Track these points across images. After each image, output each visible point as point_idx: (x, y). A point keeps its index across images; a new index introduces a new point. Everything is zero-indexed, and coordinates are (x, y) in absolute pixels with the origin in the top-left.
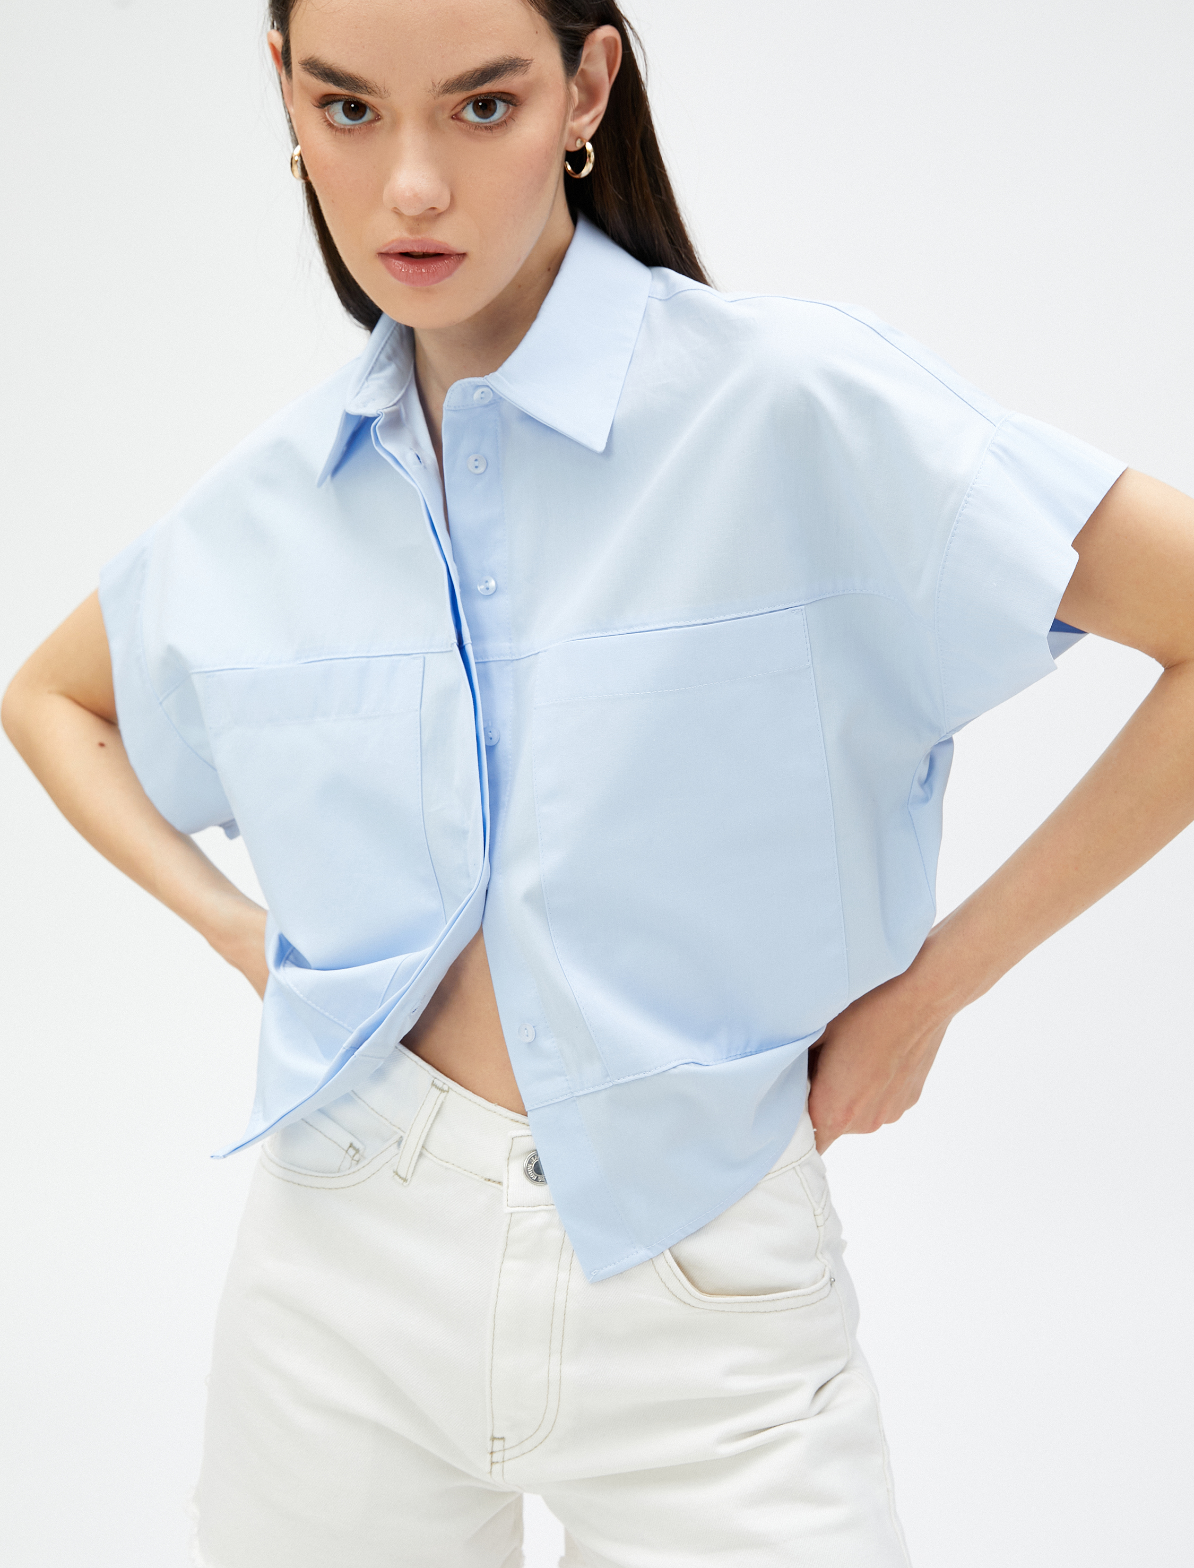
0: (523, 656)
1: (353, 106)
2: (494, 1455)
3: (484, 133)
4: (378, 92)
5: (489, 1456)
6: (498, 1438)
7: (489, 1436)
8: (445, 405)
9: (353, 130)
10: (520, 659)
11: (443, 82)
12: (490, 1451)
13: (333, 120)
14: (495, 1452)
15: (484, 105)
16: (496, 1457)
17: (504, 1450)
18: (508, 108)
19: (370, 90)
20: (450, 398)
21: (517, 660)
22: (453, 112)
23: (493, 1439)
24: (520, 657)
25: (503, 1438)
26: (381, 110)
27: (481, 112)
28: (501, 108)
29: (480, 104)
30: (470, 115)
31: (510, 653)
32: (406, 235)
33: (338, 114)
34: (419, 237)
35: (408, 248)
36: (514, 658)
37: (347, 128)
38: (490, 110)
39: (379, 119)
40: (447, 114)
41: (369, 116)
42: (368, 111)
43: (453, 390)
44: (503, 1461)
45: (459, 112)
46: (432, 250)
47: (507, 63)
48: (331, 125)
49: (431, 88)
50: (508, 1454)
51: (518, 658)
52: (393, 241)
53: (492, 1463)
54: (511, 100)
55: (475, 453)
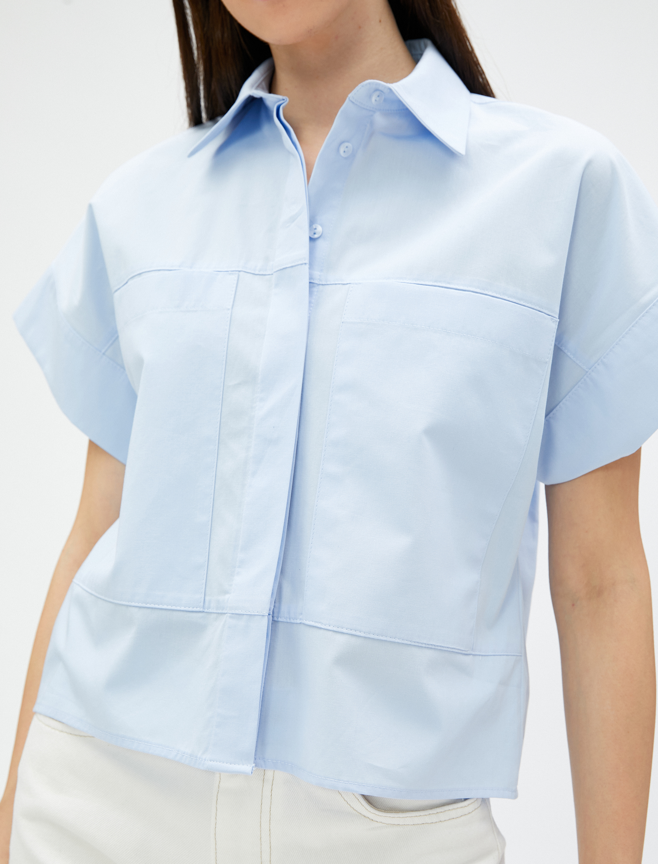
0: (328, 283)
8: (350, 95)
10: (325, 285)
20: (358, 91)
21: (323, 285)
24: (326, 283)
31: (319, 279)
36: (321, 283)
43: (363, 86)
51: (323, 284)
55: (348, 142)
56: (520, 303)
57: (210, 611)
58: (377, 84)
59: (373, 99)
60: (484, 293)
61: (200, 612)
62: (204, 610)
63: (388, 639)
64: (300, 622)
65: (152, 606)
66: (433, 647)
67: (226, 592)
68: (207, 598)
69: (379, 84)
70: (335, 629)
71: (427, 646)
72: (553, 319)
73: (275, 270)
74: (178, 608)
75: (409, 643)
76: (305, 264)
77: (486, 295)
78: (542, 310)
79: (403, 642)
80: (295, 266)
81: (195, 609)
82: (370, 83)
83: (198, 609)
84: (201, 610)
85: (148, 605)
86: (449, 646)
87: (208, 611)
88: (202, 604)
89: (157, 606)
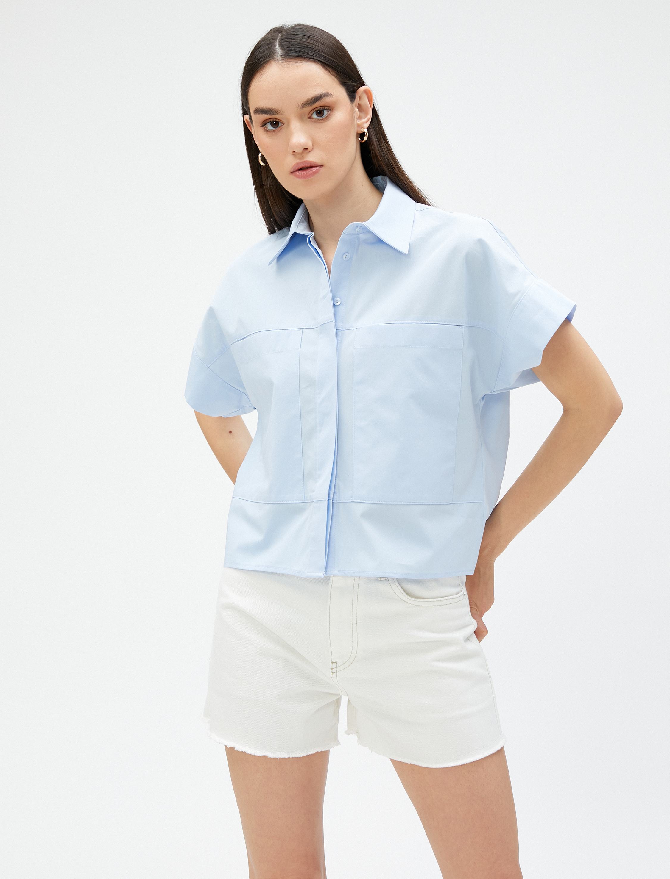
0: (345, 329)
1: (274, 123)
2: (333, 670)
3: (320, 121)
4: (280, 112)
5: (331, 670)
6: (334, 662)
7: (330, 662)
8: (344, 232)
9: (275, 130)
11: (301, 104)
12: (331, 668)
13: (268, 129)
14: (333, 669)
15: (320, 112)
16: (334, 671)
17: (337, 667)
18: (328, 112)
19: (277, 112)
20: (347, 229)
22: (309, 116)
23: (332, 663)
25: (336, 662)
26: (283, 121)
27: (319, 115)
28: (326, 112)
29: (319, 112)
30: (315, 116)
31: (340, 328)
32: (298, 161)
33: (269, 127)
34: (303, 161)
35: (301, 166)
36: (341, 330)
37: (273, 130)
38: (322, 114)
39: (283, 125)
40: (307, 117)
41: (280, 124)
42: (279, 123)
43: (349, 227)
44: (337, 672)
45: (311, 116)
46: (309, 165)
47: (324, 94)
48: (267, 131)
49: (298, 106)
50: (339, 669)
51: (343, 330)
52: (294, 165)
53: (332, 673)
54: (330, 108)
55: (347, 253)
56: (440, 323)
57: (307, 501)
58: (357, 224)
59: (356, 230)
60: (421, 322)
61: (303, 502)
62: (305, 502)
63: (399, 503)
64: (352, 501)
65: (280, 502)
66: (423, 504)
67: (314, 491)
68: (305, 495)
69: (359, 224)
70: (372, 502)
71: (420, 504)
72: (460, 327)
73: (319, 325)
74: (292, 502)
75: (410, 503)
76: (332, 321)
77: (422, 323)
78: (453, 324)
79: (406, 503)
80: (328, 323)
81: (300, 502)
82: (353, 224)
83: (302, 501)
84: (303, 501)
85: (277, 503)
86: (433, 502)
87: (306, 502)
88: (303, 498)
89: (282, 502)
